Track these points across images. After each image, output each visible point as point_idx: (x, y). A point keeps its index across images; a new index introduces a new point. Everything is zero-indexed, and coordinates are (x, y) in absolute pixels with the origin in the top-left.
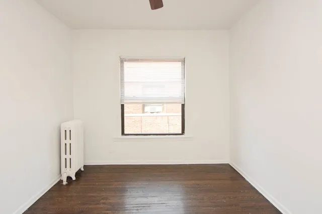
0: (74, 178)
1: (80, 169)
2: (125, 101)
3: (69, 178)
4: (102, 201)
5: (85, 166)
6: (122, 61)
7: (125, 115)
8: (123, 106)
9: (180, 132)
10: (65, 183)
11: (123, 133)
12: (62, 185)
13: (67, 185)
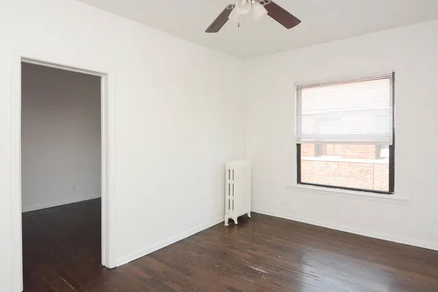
0: (236, 222)
1: (246, 214)
2: (302, 140)
3: (231, 221)
4: (249, 251)
5: (252, 213)
6: (298, 89)
7: (302, 158)
8: (299, 146)
9: (387, 190)
10: (226, 224)
11: (299, 181)
12: (224, 226)
13: (228, 226)
